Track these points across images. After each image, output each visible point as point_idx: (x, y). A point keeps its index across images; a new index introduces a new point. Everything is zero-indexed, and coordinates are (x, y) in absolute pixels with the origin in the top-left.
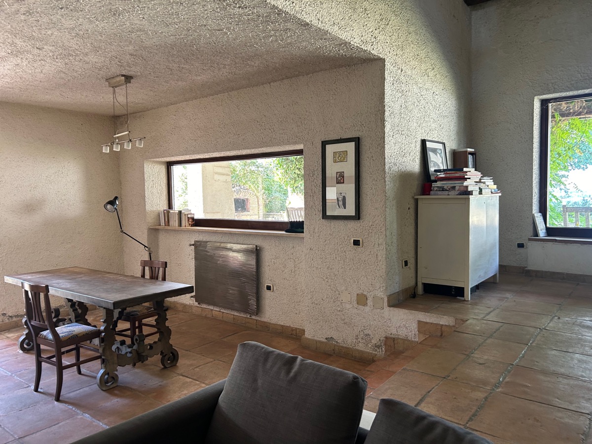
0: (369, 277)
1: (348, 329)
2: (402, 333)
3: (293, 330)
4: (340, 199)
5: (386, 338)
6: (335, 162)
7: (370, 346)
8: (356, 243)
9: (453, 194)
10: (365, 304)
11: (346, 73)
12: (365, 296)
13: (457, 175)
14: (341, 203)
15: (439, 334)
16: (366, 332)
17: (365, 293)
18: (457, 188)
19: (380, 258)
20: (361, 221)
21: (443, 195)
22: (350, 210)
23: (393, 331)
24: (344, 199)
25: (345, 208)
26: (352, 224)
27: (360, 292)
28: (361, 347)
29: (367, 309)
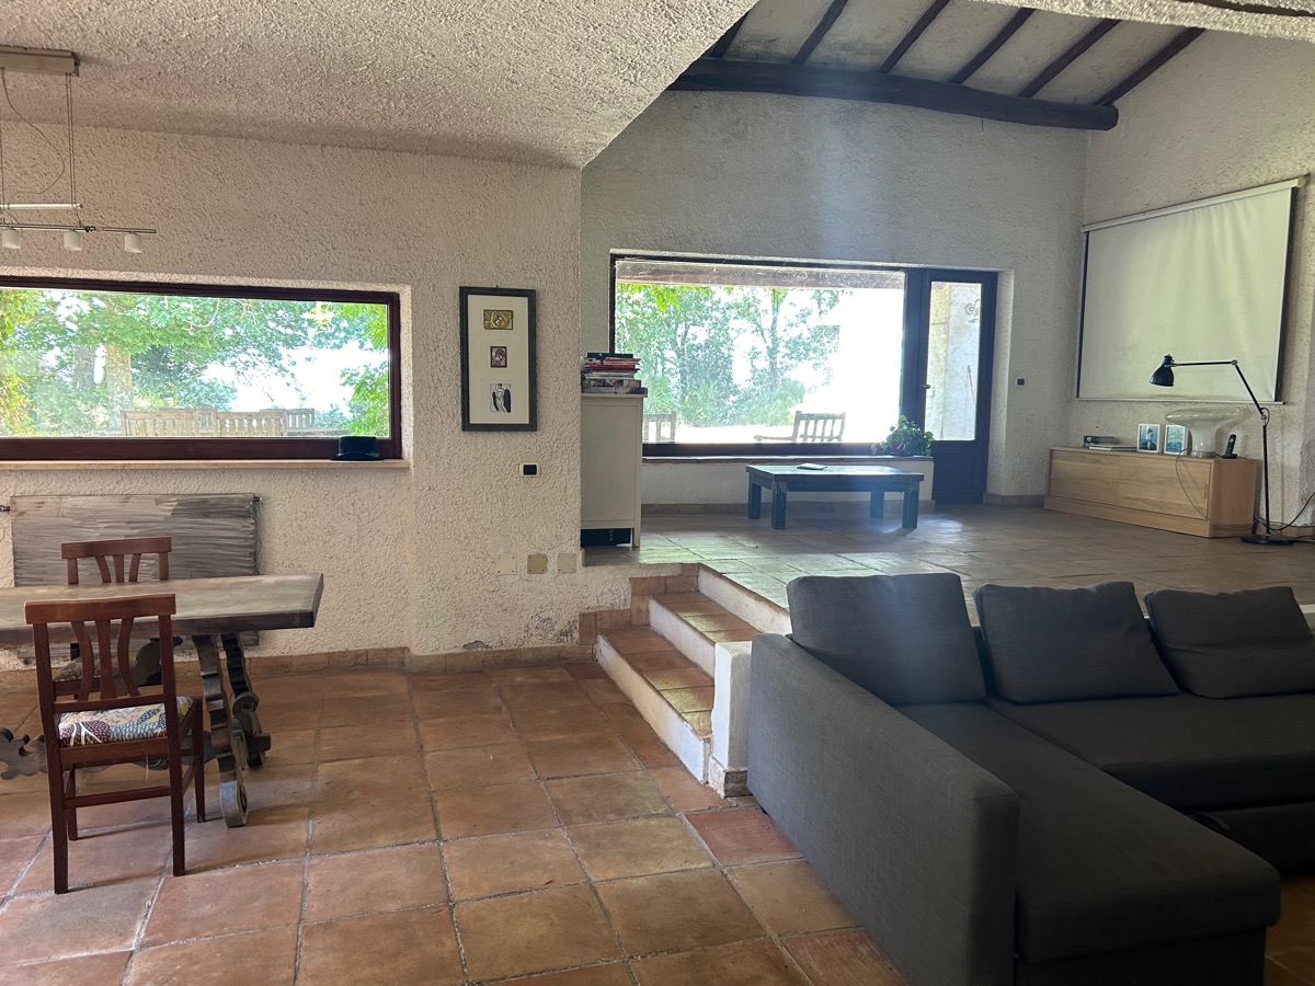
0: (550, 526)
1: (510, 618)
2: (606, 603)
3: (357, 654)
4: (499, 395)
5: (583, 616)
6: (488, 327)
7: (551, 636)
8: (530, 470)
9: (622, 392)
10: (543, 570)
11: (508, 173)
12: (544, 557)
13: (624, 363)
14: (500, 402)
15: (663, 591)
16: (543, 616)
17: (543, 552)
18: (625, 383)
19: (570, 492)
20: (539, 433)
21: (607, 393)
22: (520, 414)
23: (592, 603)
24: (507, 395)
25: (509, 411)
26: (519, 439)
27: (533, 552)
28: (535, 642)
29: (547, 577)
